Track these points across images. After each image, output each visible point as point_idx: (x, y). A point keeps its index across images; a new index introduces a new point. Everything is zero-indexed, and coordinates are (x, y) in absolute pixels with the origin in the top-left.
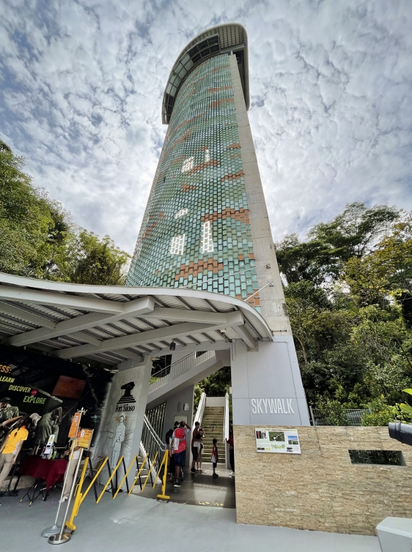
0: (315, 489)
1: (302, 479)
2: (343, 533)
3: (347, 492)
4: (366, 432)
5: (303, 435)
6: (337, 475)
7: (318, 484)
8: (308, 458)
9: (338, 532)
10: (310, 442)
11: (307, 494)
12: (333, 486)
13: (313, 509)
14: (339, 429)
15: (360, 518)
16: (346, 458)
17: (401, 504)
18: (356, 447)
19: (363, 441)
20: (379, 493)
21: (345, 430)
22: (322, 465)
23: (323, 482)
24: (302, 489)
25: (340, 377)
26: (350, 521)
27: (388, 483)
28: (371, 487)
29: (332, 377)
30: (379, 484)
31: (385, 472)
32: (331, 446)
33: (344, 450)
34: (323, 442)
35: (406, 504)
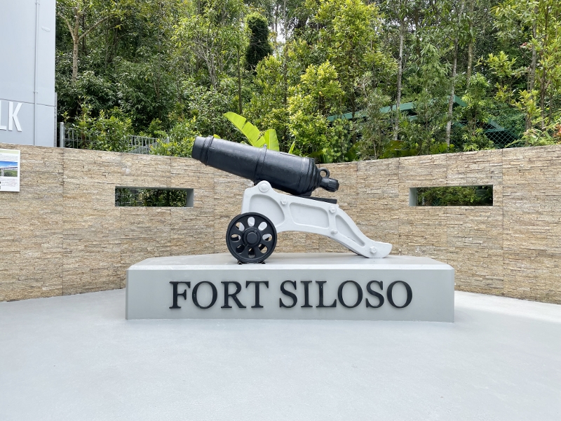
0: (35, 244)
1: (12, 231)
2: (70, 294)
3: (94, 243)
4: (153, 163)
5: (33, 161)
6: (85, 221)
7: (43, 237)
8: (34, 198)
9: (63, 294)
10: (43, 173)
11: (18, 252)
12: (71, 237)
13: (24, 272)
14: (109, 156)
15: (105, 273)
16: (108, 198)
17: (168, 249)
18: (129, 182)
19: (145, 175)
20: (144, 239)
21: (119, 158)
22: (59, 208)
23: (54, 233)
24: (8, 246)
25: (132, 106)
26: (86, 278)
27: (161, 227)
28: (135, 234)
29: (119, 105)
30: (148, 229)
31: (162, 214)
32: (87, 180)
33: (107, 187)
34: (71, 174)
35: (175, 248)
